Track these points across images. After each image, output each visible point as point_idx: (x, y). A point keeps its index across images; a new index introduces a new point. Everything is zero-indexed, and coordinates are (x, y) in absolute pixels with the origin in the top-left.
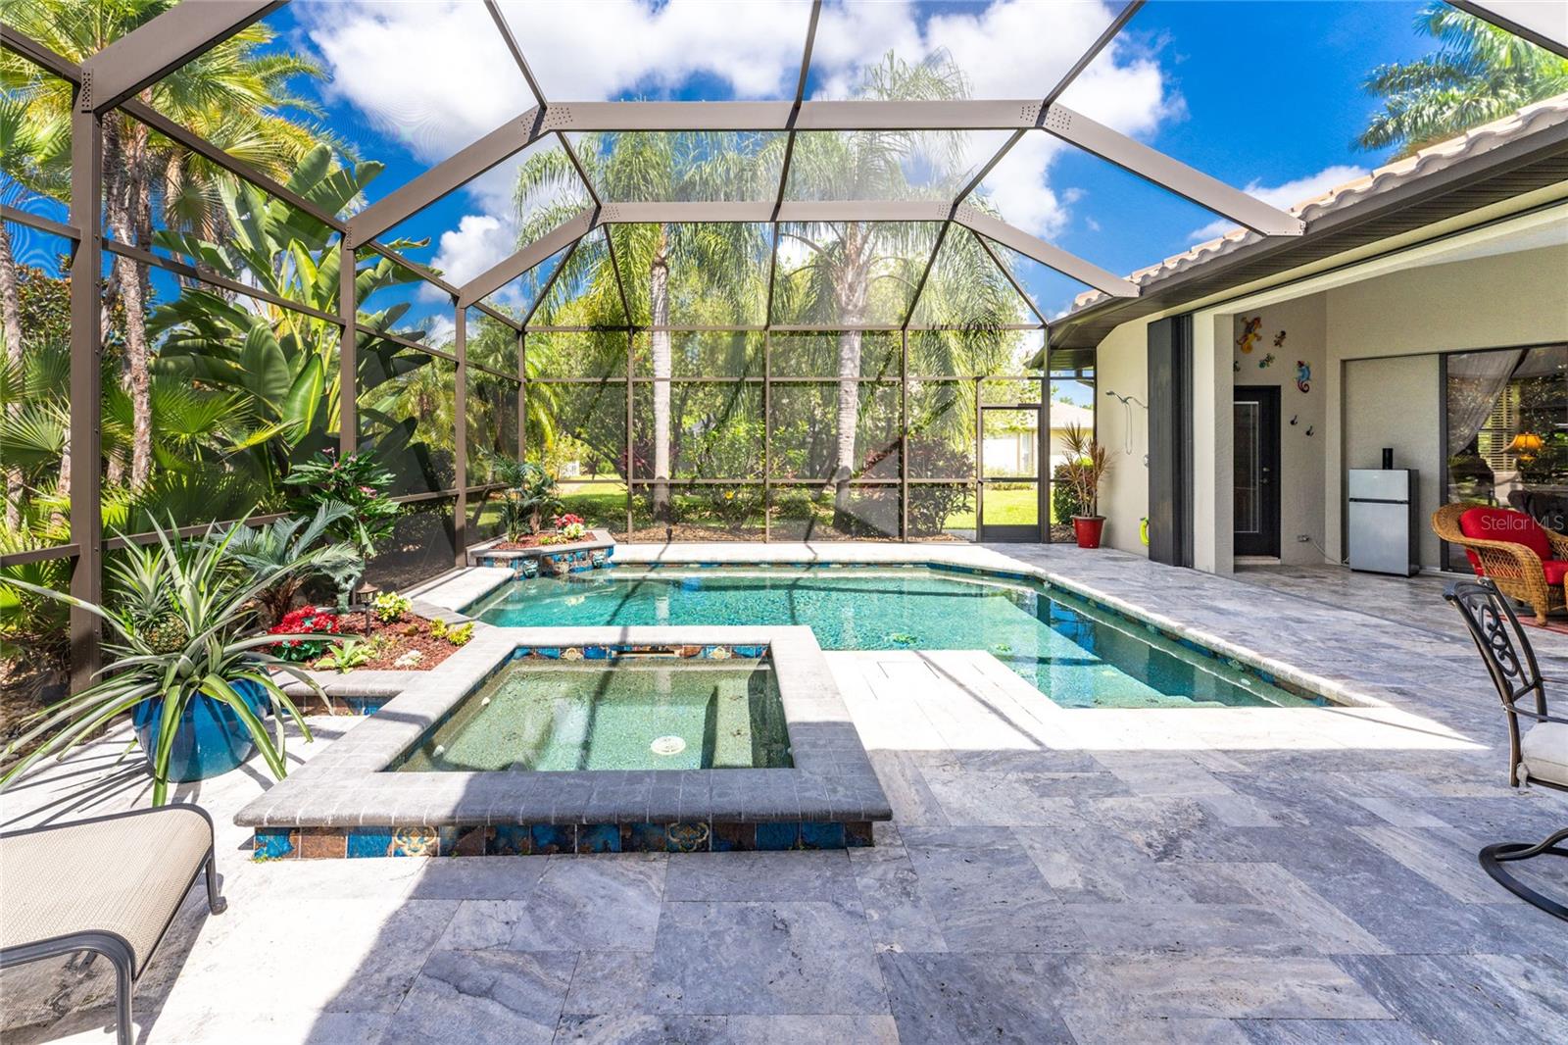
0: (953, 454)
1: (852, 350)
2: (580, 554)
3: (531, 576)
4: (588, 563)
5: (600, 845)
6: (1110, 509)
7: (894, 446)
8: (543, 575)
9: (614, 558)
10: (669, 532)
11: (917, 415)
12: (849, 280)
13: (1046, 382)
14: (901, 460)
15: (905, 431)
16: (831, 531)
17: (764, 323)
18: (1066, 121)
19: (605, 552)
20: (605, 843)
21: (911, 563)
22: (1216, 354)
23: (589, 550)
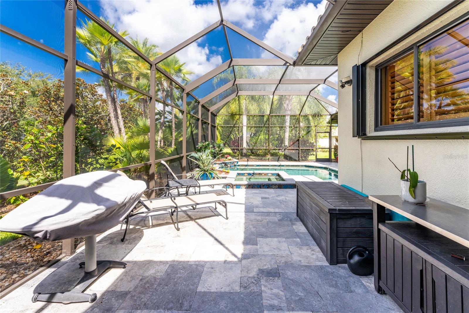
0: (311, 143)
1: (288, 119)
2: (231, 163)
4: (234, 165)
7: (297, 141)
9: (238, 164)
10: (248, 160)
11: (303, 133)
12: (287, 103)
13: (331, 127)
14: (299, 144)
15: (300, 137)
16: (283, 160)
17: (269, 114)
18: (329, 83)
19: (236, 163)
20: (265, 187)
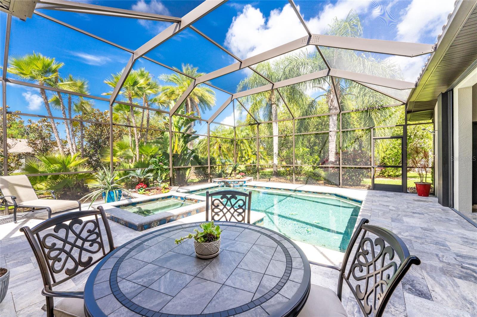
1: (333, 121)
2: (236, 182)
3: (223, 186)
4: (238, 185)
8: (226, 186)
9: (246, 184)
12: (332, 98)
13: (405, 127)
18: (318, 39)
19: (243, 182)
21: (329, 194)
22: (459, 105)
23: (239, 181)
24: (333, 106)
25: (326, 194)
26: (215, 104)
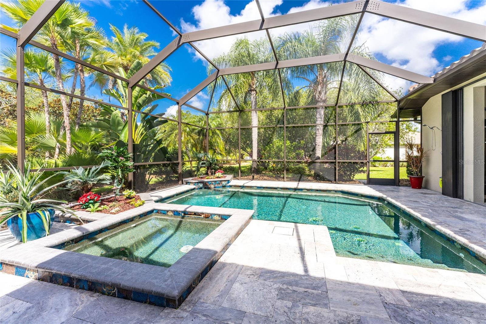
0: (359, 151)
1: (320, 115)
3: (201, 188)
4: (221, 185)
5: (82, 286)
6: (427, 174)
7: (332, 148)
8: (205, 188)
9: (230, 184)
10: (253, 177)
12: (319, 90)
13: (397, 123)
14: (335, 153)
18: (377, 6)
19: (226, 182)
20: (83, 286)
21: (334, 191)
23: (221, 181)
24: (321, 99)
25: (331, 191)
26: (170, 84)
